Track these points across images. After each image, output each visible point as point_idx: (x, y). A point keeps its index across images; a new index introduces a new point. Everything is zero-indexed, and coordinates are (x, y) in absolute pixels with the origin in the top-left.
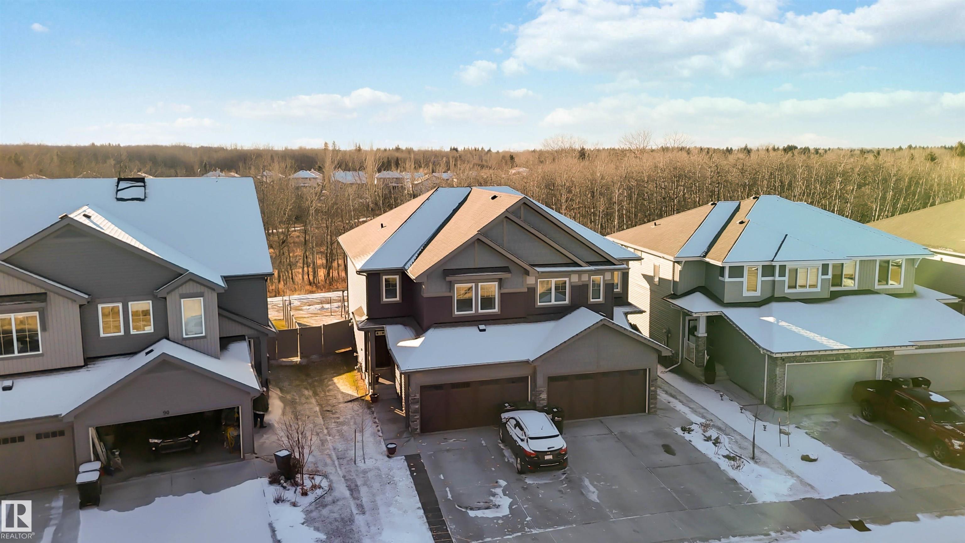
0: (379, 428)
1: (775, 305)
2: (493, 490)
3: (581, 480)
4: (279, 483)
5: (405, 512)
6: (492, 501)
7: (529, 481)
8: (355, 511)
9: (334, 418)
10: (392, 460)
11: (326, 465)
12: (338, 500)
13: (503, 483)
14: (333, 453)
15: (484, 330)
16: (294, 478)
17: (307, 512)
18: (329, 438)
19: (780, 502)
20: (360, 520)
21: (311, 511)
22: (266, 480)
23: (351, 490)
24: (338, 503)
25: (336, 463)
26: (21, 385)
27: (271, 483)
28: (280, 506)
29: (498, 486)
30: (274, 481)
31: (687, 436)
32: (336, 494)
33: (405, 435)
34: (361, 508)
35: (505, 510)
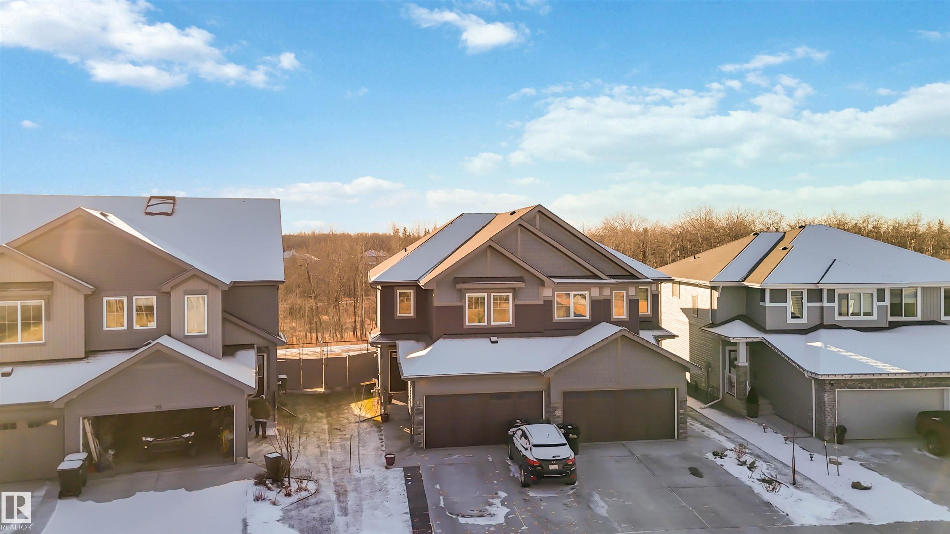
0: (383, 443)
1: (823, 332)
2: (491, 501)
3: (591, 495)
4: (265, 485)
5: (391, 515)
6: (487, 510)
7: (532, 494)
8: (337, 512)
9: (340, 435)
10: (389, 471)
11: (319, 472)
12: (321, 502)
13: (503, 494)
14: (330, 463)
15: (496, 342)
16: (282, 481)
17: (286, 511)
18: (329, 450)
19: (821, 526)
20: (340, 521)
21: (291, 510)
23: (338, 494)
24: (322, 504)
25: (331, 471)
26: (21, 372)
27: (256, 484)
28: (260, 503)
29: (495, 495)
31: (719, 461)
32: (321, 497)
33: (408, 450)
34: (345, 512)
35: (500, 519)
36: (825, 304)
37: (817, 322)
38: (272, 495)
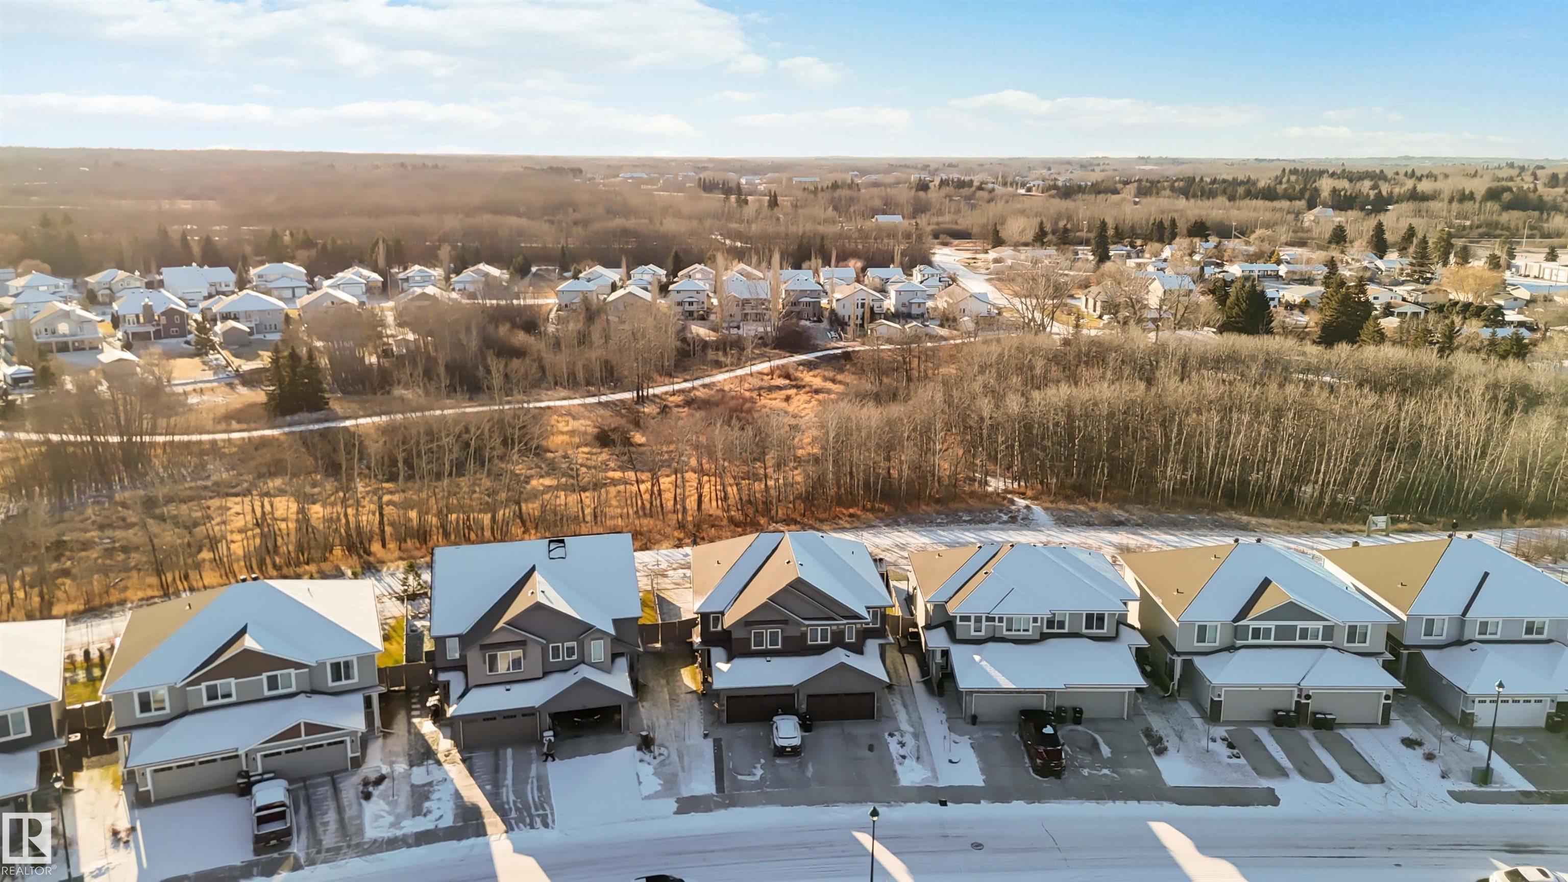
0: (702, 716)
2: (756, 765)
3: (805, 764)
6: (753, 771)
7: (775, 762)
9: (677, 705)
10: (705, 741)
11: (668, 740)
13: (763, 761)
14: (673, 732)
15: (770, 660)
17: (655, 768)
18: (672, 721)
19: (912, 785)
20: (681, 775)
21: (657, 768)
22: (634, 748)
23: (679, 757)
24: (672, 764)
25: (674, 739)
26: (515, 688)
28: (642, 763)
29: (759, 762)
30: (639, 749)
31: (889, 739)
32: (671, 759)
33: (717, 723)
34: (683, 768)
35: (757, 778)
36: (997, 623)
37: (990, 635)
38: (647, 757)
